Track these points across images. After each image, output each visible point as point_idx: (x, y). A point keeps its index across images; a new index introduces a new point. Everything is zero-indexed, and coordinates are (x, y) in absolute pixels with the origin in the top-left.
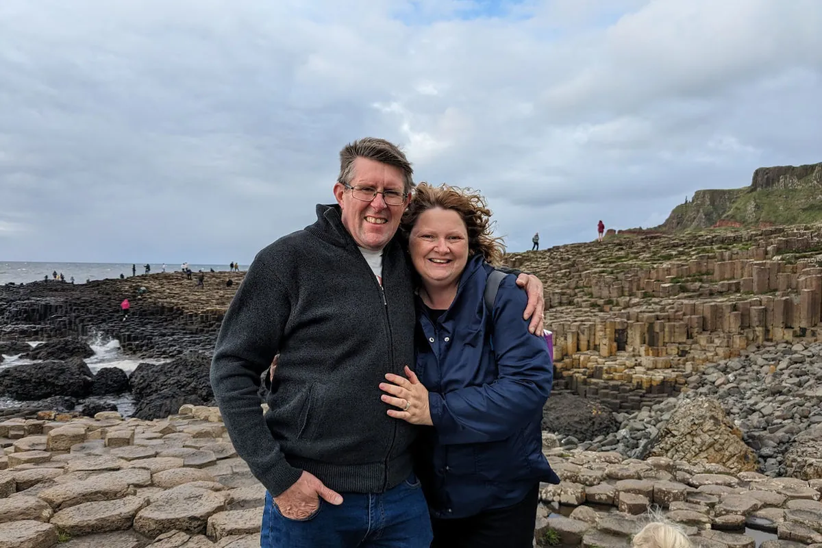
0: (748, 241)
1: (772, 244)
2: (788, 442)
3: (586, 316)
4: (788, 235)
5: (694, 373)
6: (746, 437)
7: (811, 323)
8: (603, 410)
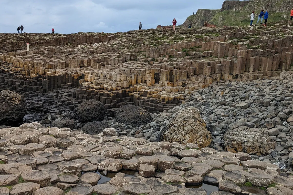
0: (218, 32)
1: (228, 34)
2: (226, 128)
3: (142, 66)
4: (235, 31)
5: (188, 94)
6: (208, 126)
7: (241, 72)
8: (145, 112)
